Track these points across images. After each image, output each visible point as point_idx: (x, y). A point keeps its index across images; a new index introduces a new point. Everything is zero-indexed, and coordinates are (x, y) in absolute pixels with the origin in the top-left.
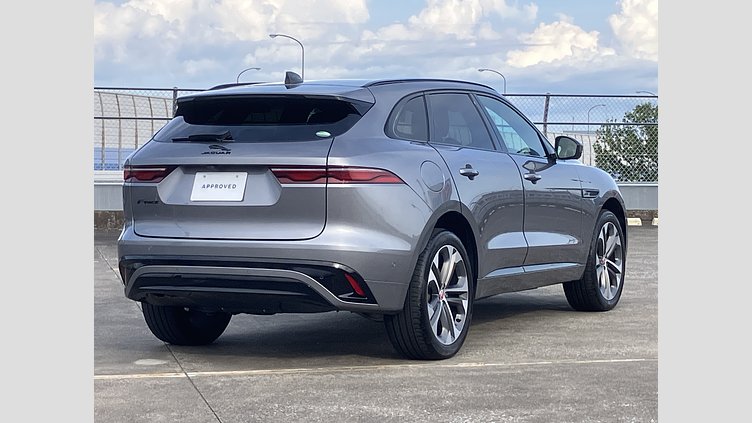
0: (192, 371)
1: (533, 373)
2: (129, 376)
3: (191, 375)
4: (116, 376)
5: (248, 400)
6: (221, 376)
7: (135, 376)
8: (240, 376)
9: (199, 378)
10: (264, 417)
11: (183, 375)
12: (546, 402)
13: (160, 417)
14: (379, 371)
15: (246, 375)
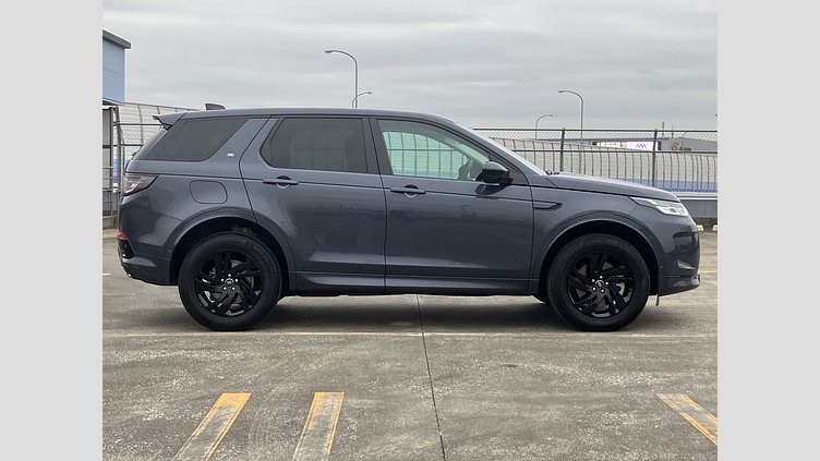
0: (429, 332)
1: (688, 343)
3: (426, 334)
6: (447, 336)
8: (461, 337)
9: (431, 338)
11: (420, 335)
12: (688, 367)
13: (387, 365)
15: (466, 336)
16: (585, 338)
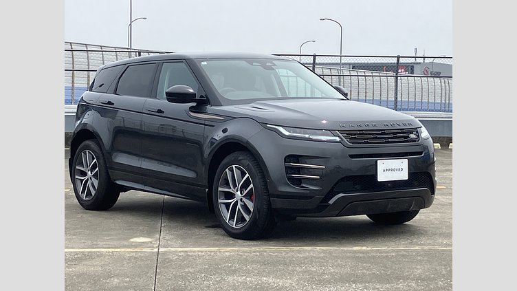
0: (164, 247)
1: (403, 255)
2: (119, 250)
3: (161, 250)
4: (110, 250)
5: (187, 270)
6: (180, 252)
7: (122, 250)
8: (194, 252)
9: (165, 253)
10: (187, 283)
11: (156, 250)
12: (398, 278)
13: (116, 281)
14: (293, 251)
15: (198, 251)
16: (309, 251)
